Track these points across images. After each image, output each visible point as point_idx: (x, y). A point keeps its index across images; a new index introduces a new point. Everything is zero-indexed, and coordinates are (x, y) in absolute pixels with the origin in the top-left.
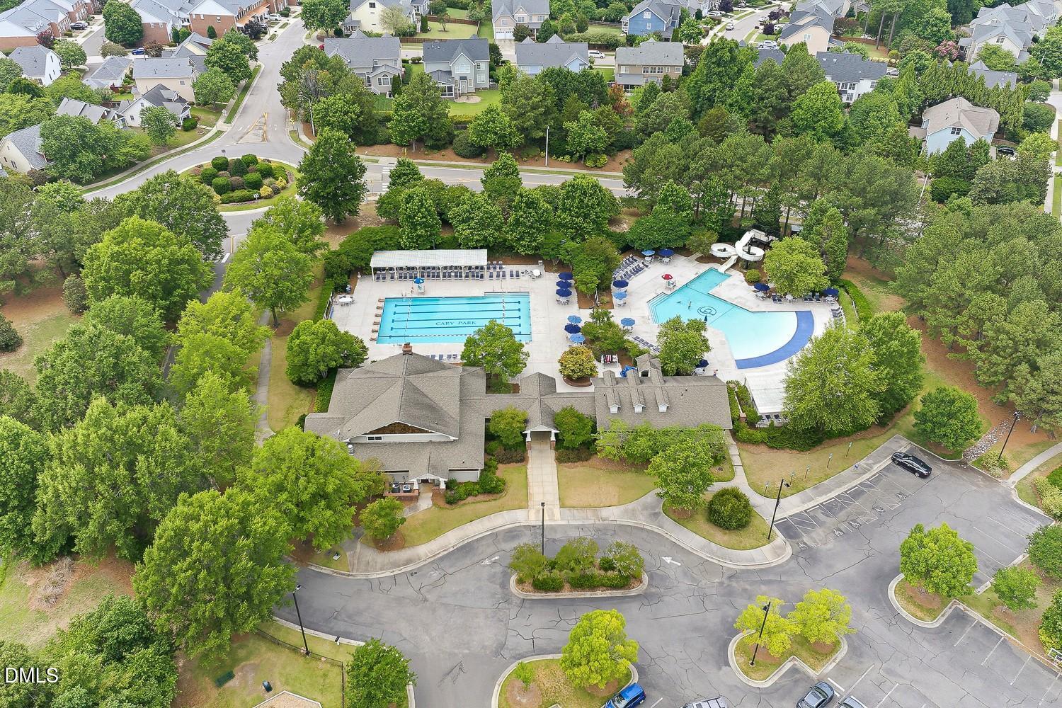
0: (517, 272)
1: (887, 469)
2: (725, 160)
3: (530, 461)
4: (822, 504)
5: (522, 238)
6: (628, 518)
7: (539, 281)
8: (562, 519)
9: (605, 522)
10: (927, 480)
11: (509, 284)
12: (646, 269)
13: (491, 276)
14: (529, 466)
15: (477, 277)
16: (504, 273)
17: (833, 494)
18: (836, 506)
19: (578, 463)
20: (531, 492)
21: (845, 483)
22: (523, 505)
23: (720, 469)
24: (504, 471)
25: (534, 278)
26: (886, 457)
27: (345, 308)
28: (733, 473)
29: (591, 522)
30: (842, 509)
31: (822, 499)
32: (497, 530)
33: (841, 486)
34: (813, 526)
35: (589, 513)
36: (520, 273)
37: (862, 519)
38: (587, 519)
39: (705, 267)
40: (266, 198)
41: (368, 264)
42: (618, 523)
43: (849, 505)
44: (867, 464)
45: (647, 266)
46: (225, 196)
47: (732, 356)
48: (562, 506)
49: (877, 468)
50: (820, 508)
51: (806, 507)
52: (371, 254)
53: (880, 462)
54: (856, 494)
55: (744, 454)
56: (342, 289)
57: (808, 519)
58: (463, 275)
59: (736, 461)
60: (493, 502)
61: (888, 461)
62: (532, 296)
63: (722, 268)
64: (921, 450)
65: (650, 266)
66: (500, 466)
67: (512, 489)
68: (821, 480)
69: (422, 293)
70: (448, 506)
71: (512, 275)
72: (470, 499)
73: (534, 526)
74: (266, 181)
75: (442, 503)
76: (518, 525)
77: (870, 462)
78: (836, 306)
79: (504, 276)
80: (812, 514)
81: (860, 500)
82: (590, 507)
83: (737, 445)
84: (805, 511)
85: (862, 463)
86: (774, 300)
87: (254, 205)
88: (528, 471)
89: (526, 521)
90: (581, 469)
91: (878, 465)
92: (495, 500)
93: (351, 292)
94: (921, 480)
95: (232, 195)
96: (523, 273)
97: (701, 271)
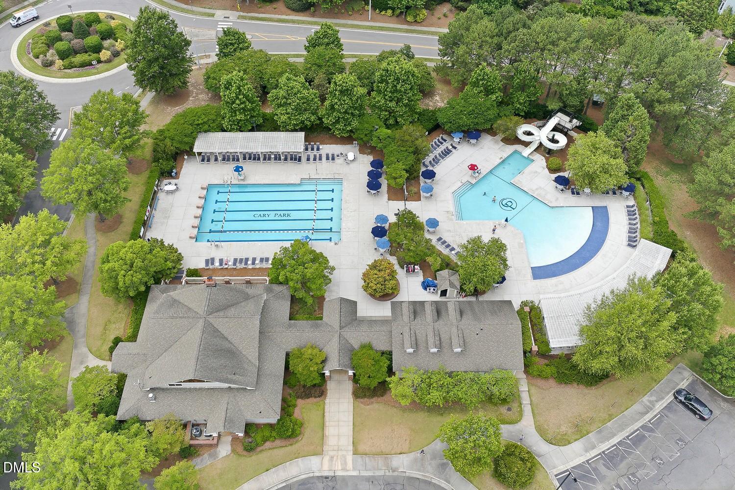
0: (333, 155)
1: (668, 407)
2: (537, 43)
3: (328, 395)
4: (603, 452)
5: (337, 122)
6: (415, 470)
7: (352, 165)
8: (354, 469)
9: (396, 474)
10: (706, 423)
11: (324, 169)
12: (453, 150)
13: (308, 159)
14: (327, 401)
15: (295, 159)
16: (320, 156)
17: (615, 440)
18: (617, 455)
19: (374, 399)
20: (327, 434)
21: (627, 426)
22: (318, 451)
23: (509, 409)
24: (304, 409)
25: (348, 162)
26: (668, 393)
27: (170, 197)
28: (521, 413)
29: (381, 473)
30: (623, 458)
31: (604, 446)
32: (291, 481)
33: (623, 429)
34: (593, 481)
35: (380, 461)
36: (335, 156)
37: (640, 473)
38: (379, 469)
39: (510, 149)
40: (106, 62)
41: (192, 148)
42: (407, 474)
43: (629, 453)
44: (650, 402)
45: (455, 148)
46: (67, 62)
47: (529, 262)
48: (355, 453)
49: (660, 406)
50: (602, 458)
51: (589, 456)
52: (195, 138)
53: (663, 398)
54: (637, 440)
55: (534, 390)
56: (168, 174)
57: (589, 472)
58: (282, 158)
59: (525, 399)
60: (290, 447)
61: (670, 398)
62: (345, 183)
63: (526, 152)
64: (703, 383)
65: (458, 147)
66: (300, 402)
67: (308, 433)
68: (604, 422)
69: (243, 180)
70: (245, 453)
71: (328, 158)
72: (268, 444)
73: (327, 478)
74: (106, 43)
75: (240, 449)
76: (311, 475)
77: (653, 398)
78: (631, 202)
79: (320, 159)
80: (593, 465)
81: (641, 448)
82: (381, 454)
83: (527, 378)
84: (587, 461)
85: (645, 399)
86: (573, 193)
87: (94, 71)
88: (326, 407)
89: (320, 471)
90: (376, 406)
91: (660, 403)
92: (291, 445)
93: (177, 176)
94: (700, 422)
95: (73, 60)
96: (338, 156)
97: (505, 155)
